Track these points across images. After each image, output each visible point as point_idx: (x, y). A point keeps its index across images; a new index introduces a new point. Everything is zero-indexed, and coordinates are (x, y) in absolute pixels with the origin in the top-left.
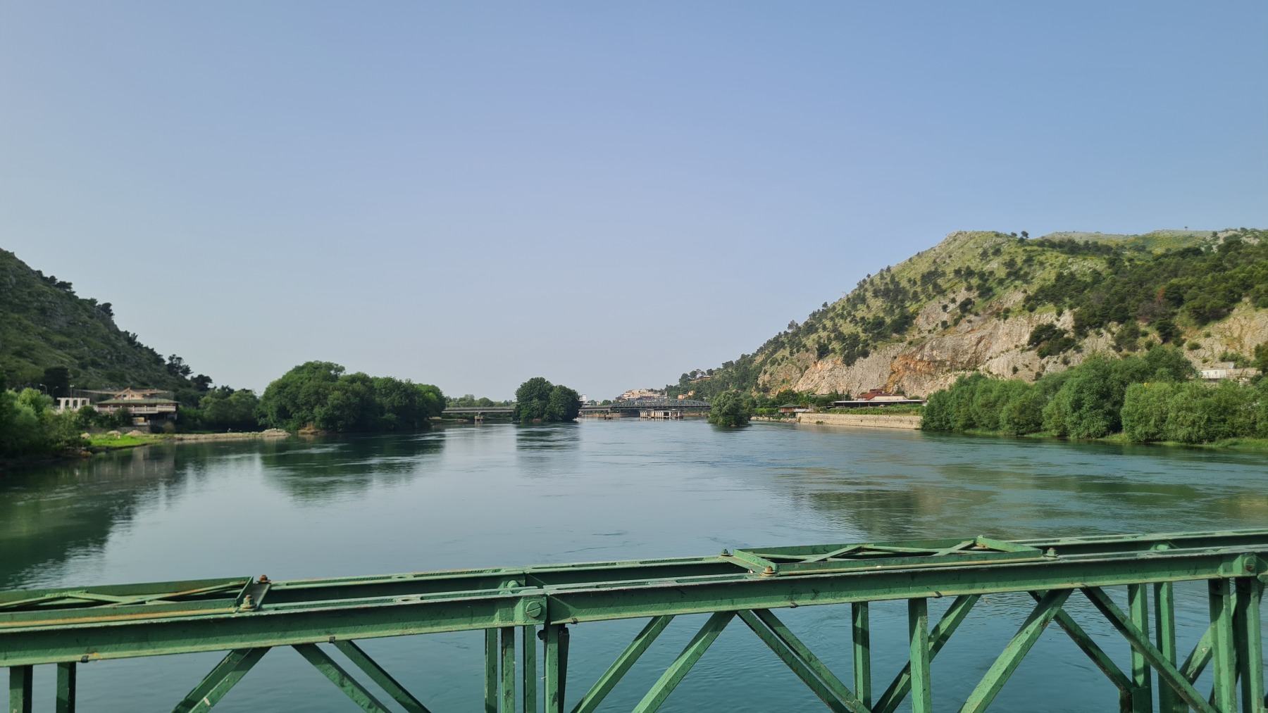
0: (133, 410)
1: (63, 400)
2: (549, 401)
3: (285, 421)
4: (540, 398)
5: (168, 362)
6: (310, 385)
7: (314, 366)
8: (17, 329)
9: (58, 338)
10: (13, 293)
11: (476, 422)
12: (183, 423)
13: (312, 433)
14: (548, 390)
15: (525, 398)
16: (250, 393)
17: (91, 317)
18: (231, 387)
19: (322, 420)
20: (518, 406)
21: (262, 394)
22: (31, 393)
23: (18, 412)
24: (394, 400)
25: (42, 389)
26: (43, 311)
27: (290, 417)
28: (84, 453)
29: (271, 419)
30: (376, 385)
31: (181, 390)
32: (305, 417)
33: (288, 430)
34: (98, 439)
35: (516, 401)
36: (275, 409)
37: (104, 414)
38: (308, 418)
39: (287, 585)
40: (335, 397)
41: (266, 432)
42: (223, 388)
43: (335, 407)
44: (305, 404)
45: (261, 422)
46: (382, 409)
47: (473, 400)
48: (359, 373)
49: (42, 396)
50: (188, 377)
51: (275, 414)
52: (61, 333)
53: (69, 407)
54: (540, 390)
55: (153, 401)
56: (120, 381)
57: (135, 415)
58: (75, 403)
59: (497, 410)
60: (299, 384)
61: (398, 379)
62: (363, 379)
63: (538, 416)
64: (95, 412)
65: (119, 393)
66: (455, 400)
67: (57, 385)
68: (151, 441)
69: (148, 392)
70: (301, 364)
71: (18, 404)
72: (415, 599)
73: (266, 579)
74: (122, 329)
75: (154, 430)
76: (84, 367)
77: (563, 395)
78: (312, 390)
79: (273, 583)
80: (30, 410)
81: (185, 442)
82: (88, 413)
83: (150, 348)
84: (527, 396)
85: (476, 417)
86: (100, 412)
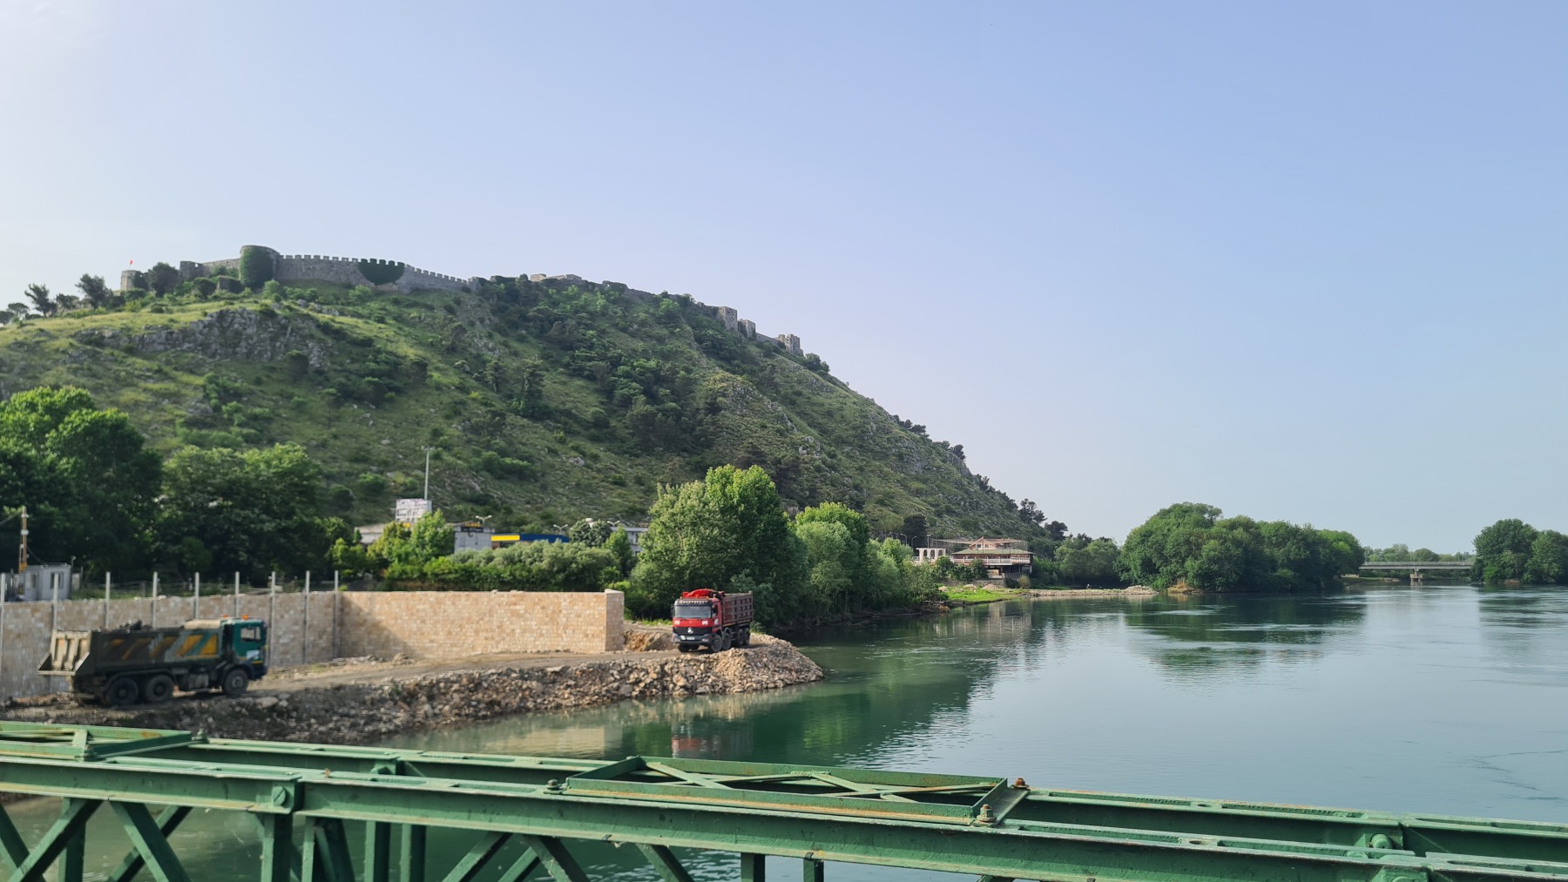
0: (988, 562)
1: (922, 550)
2: (1530, 553)
3: (1151, 577)
4: (1515, 548)
5: (1020, 508)
6: (1177, 533)
7: (1184, 508)
8: (879, 476)
9: (915, 485)
10: (874, 441)
11: (1412, 583)
12: (1039, 577)
13: (1184, 592)
14: (1529, 538)
15: (1489, 549)
16: (1109, 543)
17: (944, 461)
18: (1089, 536)
19: (1197, 576)
20: (1479, 561)
21: (1124, 543)
22: (891, 543)
23: (880, 563)
24: (1289, 551)
25: (901, 538)
26: (900, 457)
27: (1157, 572)
28: (941, 607)
29: (1135, 573)
30: (1263, 531)
31: (1036, 540)
32: (1175, 573)
33: (1156, 588)
34: (955, 591)
35: (1475, 553)
36: (1139, 562)
37: (959, 566)
38: (1178, 573)
39: (1051, 795)
40: (1210, 547)
41: (1130, 589)
42: (1080, 537)
43: (1212, 560)
44: (1174, 556)
45: (1124, 576)
46: (1273, 564)
47: (1406, 552)
48: (1240, 517)
49: (902, 546)
50: (1042, 525)
51: (1139, 568)
52: (917, 479)
53: (926, 559)
54: (1514, 537)
55: (1006, 551)
56: (973, 529)
57: (989, 567)
58: (933, 553)
59: (1444, 566)
60: (1165, 531)
61: (1293, 524)
62: (1247, 525)
63: (1514, 576)
64: (951, 563)
65: (972, 543)
66: (1378, 551)
67: (915, 534)
68: (1006, 597)
69: (1001, 542)
70: (1167, 507)
71: (881, 555)
72: (1210, 842)
73: (1023, 783)
74: (974, 473)
75: (1011, 584)
76: (939, 515)
77: (1555, 545)
78: (1182, 539)
79: (1032, 790)
80: (890, 560)
81: (1041, 598)
82: (946, 565)
83: (1002, 492)
84: (1493, 546)
85: (1412, 576)
86: (956, 564)
